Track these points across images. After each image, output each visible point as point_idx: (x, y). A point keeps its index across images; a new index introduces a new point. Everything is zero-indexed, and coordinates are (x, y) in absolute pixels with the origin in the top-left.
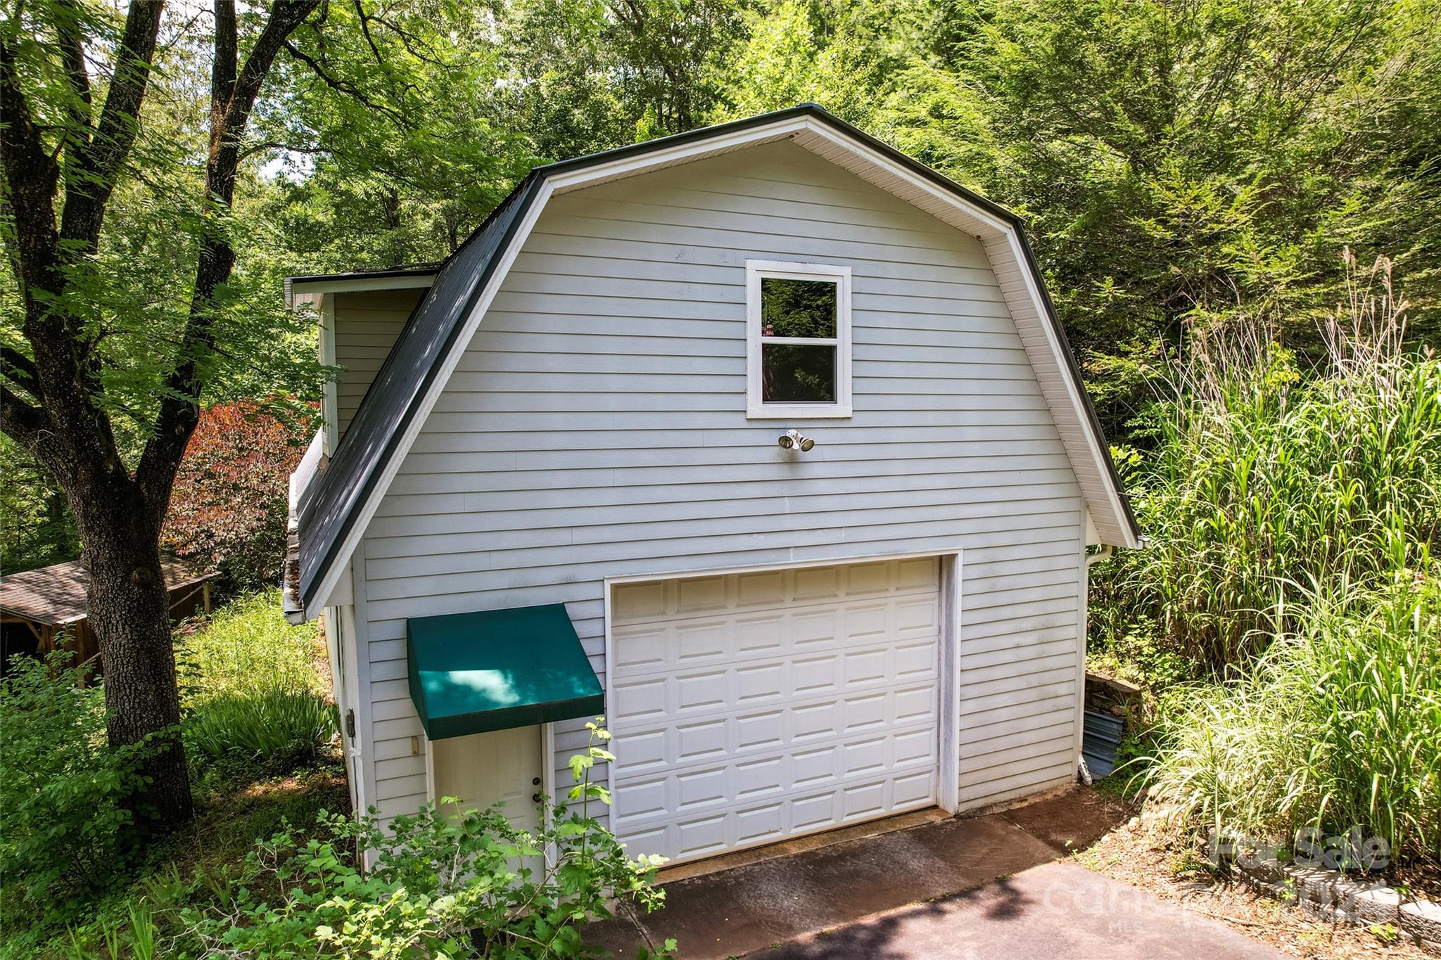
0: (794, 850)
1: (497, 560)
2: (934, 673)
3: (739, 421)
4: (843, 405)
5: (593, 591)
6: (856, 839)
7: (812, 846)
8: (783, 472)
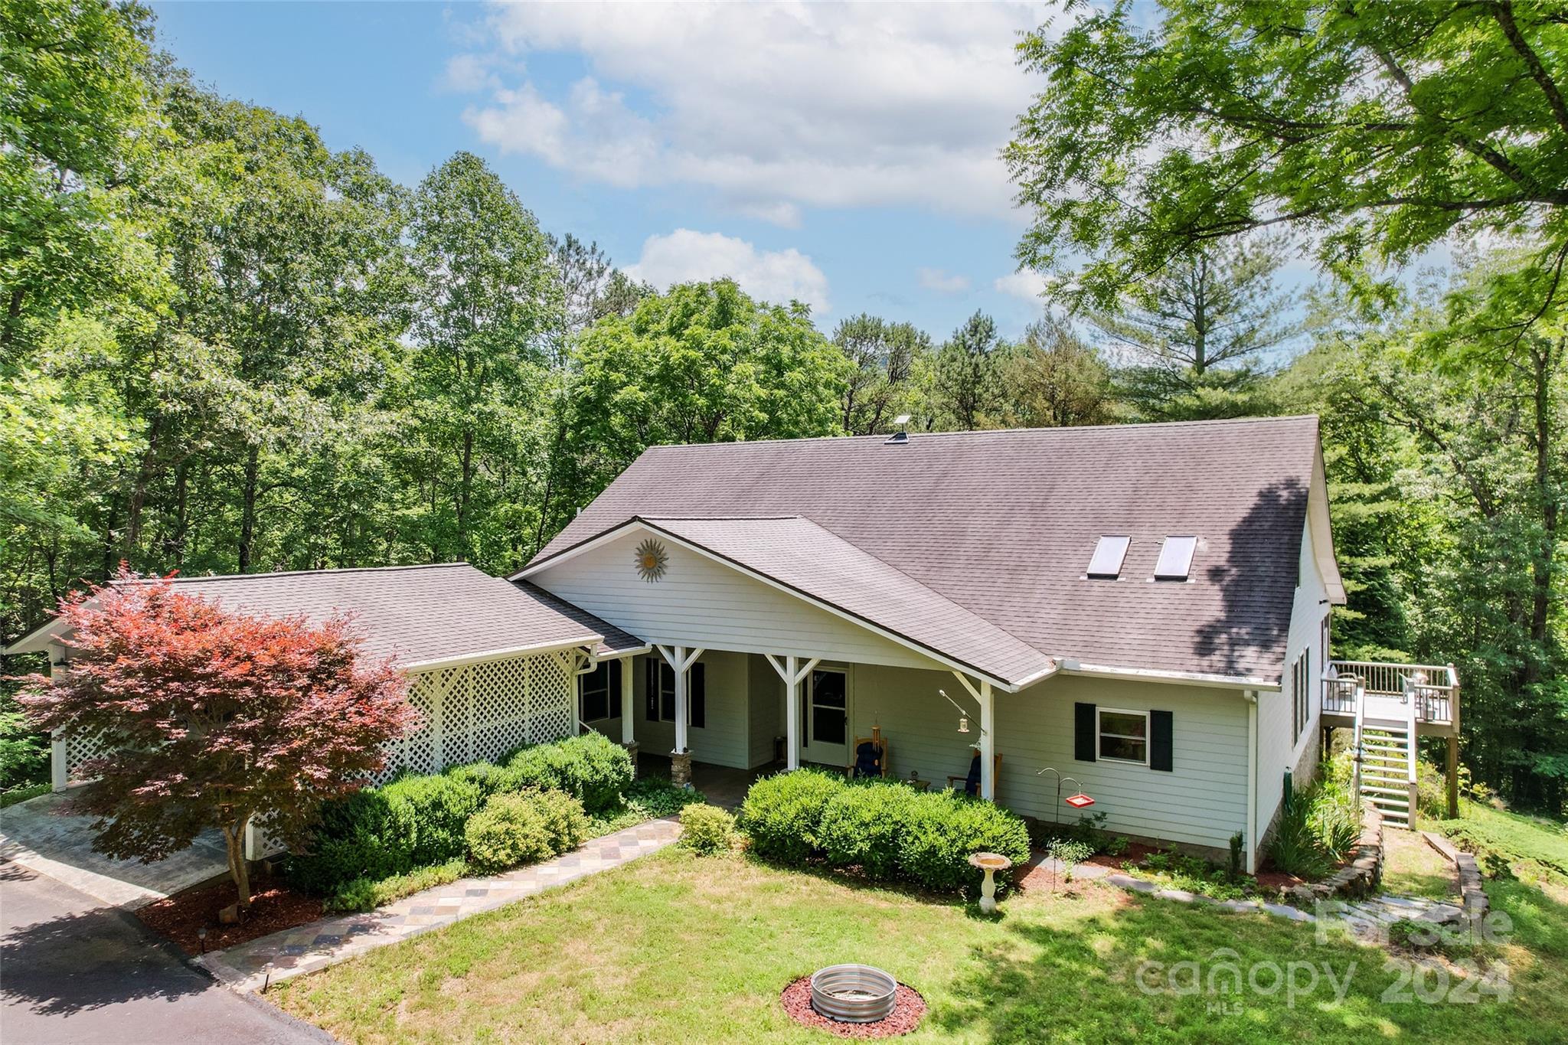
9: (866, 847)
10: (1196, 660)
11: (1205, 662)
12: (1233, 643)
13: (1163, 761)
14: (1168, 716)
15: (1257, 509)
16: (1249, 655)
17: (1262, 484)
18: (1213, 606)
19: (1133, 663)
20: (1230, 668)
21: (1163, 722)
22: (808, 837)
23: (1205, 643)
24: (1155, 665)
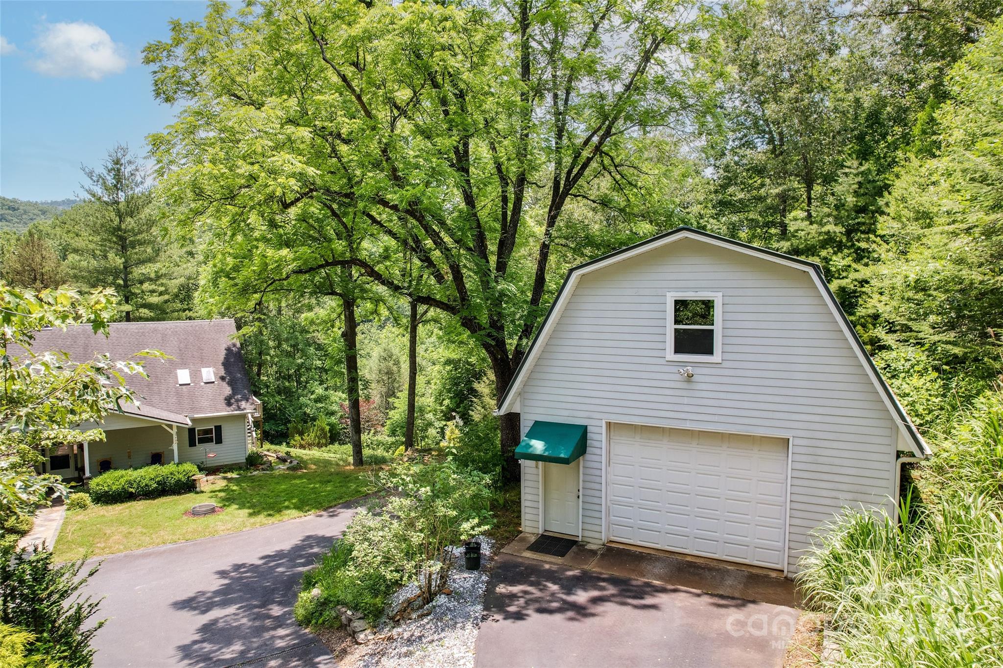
0: (689, 559)
1: (564, 405)
2: (782, 499)
3: (662, 361)
4: (717, 357)
5: (597, 423)
6: (722, 566)
7: (697, 560)
8: (685, 385)
9: (155, 485)
10: (228, 409)
11: (232, 408)
12: (237, 401)
13: (219, 441)
14: (220, 427)
15: (226, 355)
16: (243, 404)
17: (225, 346)
18: (228, 390)
19: (210, 412)
20: (239, 408)
21: (218, 429)
22: (131, 490)
23: (228, 402)
24: (218, 411)
